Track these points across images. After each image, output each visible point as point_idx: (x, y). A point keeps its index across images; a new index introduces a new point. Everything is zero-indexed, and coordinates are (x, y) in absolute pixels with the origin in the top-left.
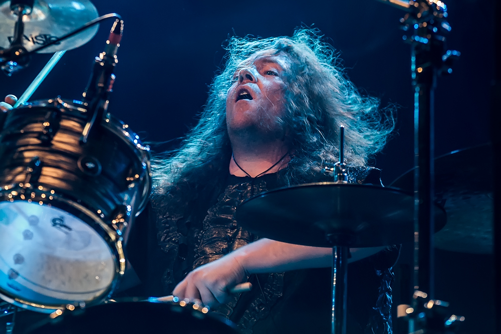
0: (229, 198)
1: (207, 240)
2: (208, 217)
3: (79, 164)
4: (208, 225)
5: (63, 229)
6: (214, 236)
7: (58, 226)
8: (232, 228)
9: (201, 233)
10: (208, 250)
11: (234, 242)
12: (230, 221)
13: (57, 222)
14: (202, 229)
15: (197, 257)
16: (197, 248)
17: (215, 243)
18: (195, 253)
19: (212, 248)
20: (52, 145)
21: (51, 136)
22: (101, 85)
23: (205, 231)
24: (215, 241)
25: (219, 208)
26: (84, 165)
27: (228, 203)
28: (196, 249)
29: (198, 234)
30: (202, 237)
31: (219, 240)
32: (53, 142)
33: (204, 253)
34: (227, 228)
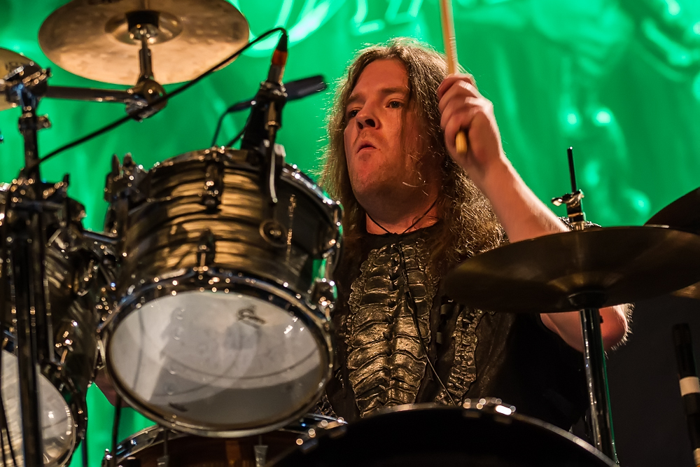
0: (375, 267)
1: (360, 326)
2: (354, 295)
3: (262, 232)
4: (357, 306)
5: (253, 321)
6: (369, 319)
7: (246, 319)
8: (391, 305)
9: (349, 318)
10: (363, 338)
11: (397, 322)
12: (385, 296)
13: (245, 313)
14: (350, 313)
15: (351, 351)
16: (348, 338)
17: (372, 328)
18: (347, 346)
19: (368, 335)
20: (220, 210)
21: (219, 199)
22: (273, 123)
23: (355, 314)
24: (371, 326)
25: (365, 281)
26: (267, 233)
27: (376, 273)
28: (347, 340)
29: (346, 319)
30: (352, 323)
31: (376, 324)
32: (221, 207)
33: (359, 343)
34: (384, 305)
